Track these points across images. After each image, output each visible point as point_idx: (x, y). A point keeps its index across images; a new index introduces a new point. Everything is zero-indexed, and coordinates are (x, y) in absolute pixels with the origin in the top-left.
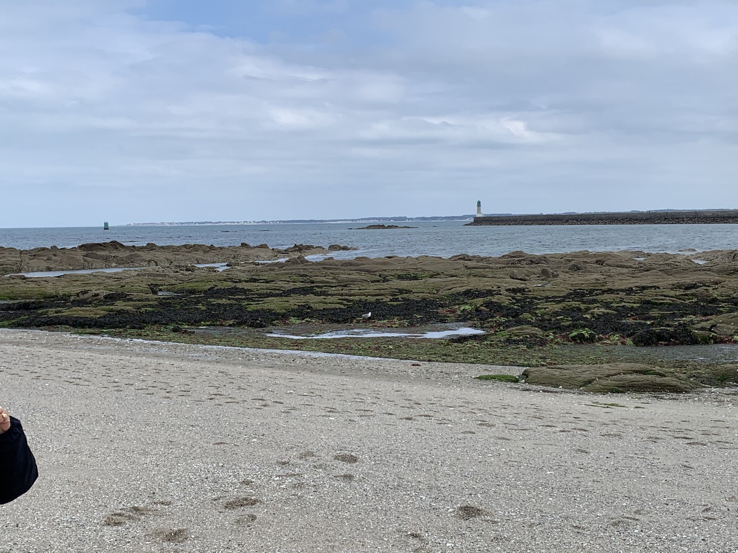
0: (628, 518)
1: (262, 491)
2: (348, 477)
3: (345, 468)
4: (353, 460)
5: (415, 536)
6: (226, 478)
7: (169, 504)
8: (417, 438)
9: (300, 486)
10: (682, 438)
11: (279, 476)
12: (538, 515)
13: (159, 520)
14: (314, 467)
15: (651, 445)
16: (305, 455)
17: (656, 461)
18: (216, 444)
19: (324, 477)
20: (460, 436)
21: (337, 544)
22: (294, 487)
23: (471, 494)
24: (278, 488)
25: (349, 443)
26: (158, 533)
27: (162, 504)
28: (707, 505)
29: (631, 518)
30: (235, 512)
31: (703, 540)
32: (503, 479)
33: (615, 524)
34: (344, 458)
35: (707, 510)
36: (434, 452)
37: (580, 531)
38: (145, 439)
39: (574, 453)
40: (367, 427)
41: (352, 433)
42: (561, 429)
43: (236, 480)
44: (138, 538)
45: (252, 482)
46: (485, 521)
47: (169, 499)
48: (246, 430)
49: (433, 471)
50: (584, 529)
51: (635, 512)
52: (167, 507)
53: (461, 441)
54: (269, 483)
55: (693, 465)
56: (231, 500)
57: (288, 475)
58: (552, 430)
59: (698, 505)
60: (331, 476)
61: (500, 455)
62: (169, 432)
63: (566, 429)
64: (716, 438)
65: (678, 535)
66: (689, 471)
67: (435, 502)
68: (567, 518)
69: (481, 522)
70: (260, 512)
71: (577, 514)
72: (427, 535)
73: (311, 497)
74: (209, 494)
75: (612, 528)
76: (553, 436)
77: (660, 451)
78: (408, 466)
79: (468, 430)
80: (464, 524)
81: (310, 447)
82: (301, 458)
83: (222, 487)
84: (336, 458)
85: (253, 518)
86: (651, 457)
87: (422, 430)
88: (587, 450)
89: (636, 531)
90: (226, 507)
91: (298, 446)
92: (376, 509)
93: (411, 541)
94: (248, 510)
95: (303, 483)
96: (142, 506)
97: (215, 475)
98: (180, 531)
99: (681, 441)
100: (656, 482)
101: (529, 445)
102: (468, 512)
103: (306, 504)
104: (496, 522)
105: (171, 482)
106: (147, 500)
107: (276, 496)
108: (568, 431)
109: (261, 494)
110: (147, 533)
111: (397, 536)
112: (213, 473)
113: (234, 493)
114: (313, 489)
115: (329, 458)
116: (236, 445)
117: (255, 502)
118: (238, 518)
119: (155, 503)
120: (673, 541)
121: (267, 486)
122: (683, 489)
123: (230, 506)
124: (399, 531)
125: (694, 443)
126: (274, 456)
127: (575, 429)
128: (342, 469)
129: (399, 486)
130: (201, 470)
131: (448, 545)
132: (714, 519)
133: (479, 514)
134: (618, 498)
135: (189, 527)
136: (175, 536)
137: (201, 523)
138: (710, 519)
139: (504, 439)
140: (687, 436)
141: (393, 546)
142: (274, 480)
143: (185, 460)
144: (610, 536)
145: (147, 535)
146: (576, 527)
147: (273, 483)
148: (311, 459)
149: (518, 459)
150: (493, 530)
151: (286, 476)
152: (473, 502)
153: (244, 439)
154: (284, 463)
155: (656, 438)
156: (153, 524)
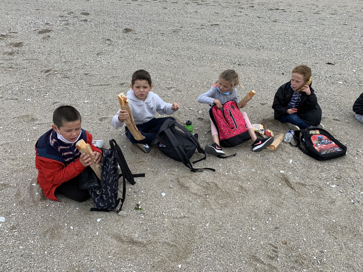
1: (53, 27)
2: (86, 20)
3: (85, 17)
4: (88, 14)
5: (108, 40)
6: (39, 22)
7: (16, 33)
8: (111, 6)
9: (68, 24)
10: (195, 3)
11: (60, 21)
12: (150, 30)
13: (12, 39)
14: (73, 17)
15: (186, 5)
16: (70, 13)
17: (187, 10)
18: (36, 10)
19: (77, 21)
20: (126, 5)
21: (80, 44)
22: (65, 25)
23: (128, 24)
24: (59, 25)
25: (87, 8)
26: (11, 44)
27: (14, 33)
28: (202, 24)
29: (179, 30)
30: (42, 35)
31: (200, 35)
32: (139, 18)
33: (174, 32)
34: (84, 14)
35: (202, 26)
36: (117, 10)
38: (8, 9)
39: (162, 9)
40: (93, 3)
41: (88, 5)
42: (159, 1)
43: (43, 23)
44: (3, 46)
45: (49, 23)
46: (133, 33)
47: (16, 31)
48: (48, 4)
49: (116, 17)
50: (164, 34)
51: (180, 27)
52: (15, 34)
53: (126, 6)
54: (56, 23)
55: (198, 11)
56: (41, 30)
57: (63, 21)
58: (156, 2)
59: (199, 24)
60: (79, 20)
61: (139, 10)
62: (17, 6)
63: (161, 1)
64: (205, 2)
65: (193, 34)
66: (197, 13)
67: (116, 28)
68: (159, 31)
69: (131, 34)
70: (52, 34)
71: (162, 29)
72: (112, 39)
73: (72, 28)
74: (32, 29)
76: (156, 3)
77: (189, 7)
78: (107, 16)
79: (129, 2)
80: (125, 35)
81: (72, 10)
82: (68, 14)
83: (37, 26)
84: (82, 14)
85: (49, 37)
87: (113, 3)
88: (167, 8)
89: (180, 34)
90: (39, 33)
91: (68, 10)
92: (95, 31)
93: (107, 42)
94: (48, 34)
96: (5, 34)
97: (35, 21)
98: (20, 43)
99: (195, 4)
100: (187, 17)
101: (148, 7)
102: (127, 30)
103: (69, 31)
104: (136, 33)
105: (17, 24)
106: (7, 32)
107: (58, 28)
109: (53, 28)
110: (7, 44)
111: (102, 40)
112: (34, 21)
113: (42, 28)
114: (73, 25)
115: (79, 14)
116: (44, 10)
117: (50, 31)
118: (43, 37)
119: (10, 33)
120: (191, 36)
121: (55, 25)
122: (195, 19)
123: (40, 32)
124: (103, 38)
125: (199, 4)
126: (58, 14)
127: (163, 1)
128: (84, 18)
129: (104, 23)
130: (29, 20)
131: (120, 42)
132: (204, 28)
133: (131, 31)
134: (175, 23)
135: (24, 41)
136: (19, 45)
137: (29, 40)
138: (202, 28)
139: (140, 5)
140: (197, 2)
141: (100, 44)
143: (23, 16)
144: (172, 36)
146: (162, 33)
147: (57, 23)
148: (72, 14)
149: (144, 12)
150: (135, 36)
152: (128, 27)
153: (47, 8)
154: (62, 16)
155: (188, 3)
156: (9, 41)
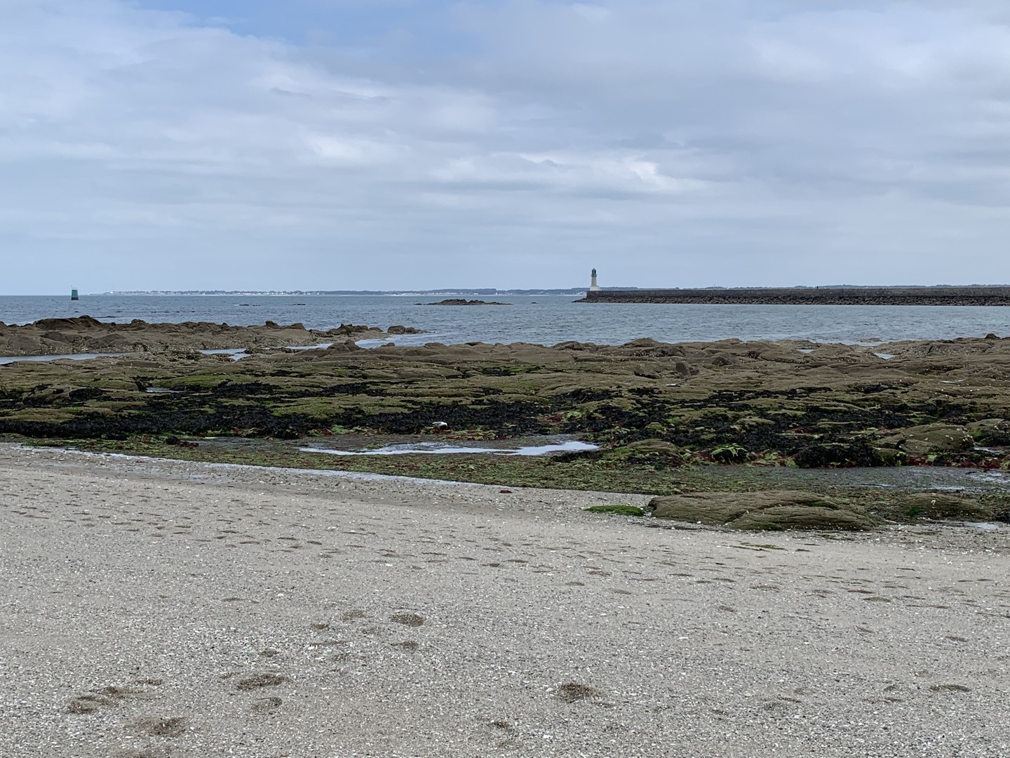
0: (786, 699)
1: (291, 665)
2: (410, 646)
3: (405, 633)
4: (417, 621)
5: (499, 725)
6: (240, 647)
7: (159, 683)
8: (506, 592)
9: (344, 657)
10: (858, 591)
11: (314, 645)
12: (666, 695)
13: (145, 706)
14: (364, 631)
15: (818, 601)
16: (351, 616)
17: (824, 622)
18: (227, 600)
19: (377, 646)
20: (564, 588)
21: (393, 737)
22: (335, 659)
23: (577, 668)
24: (312, 661)
25: (413, 599)
26: (142, 724)
27: (150, 683)
28: (891, 682)
29: (790, 700)
30: (251, 694)
31: (885, 728)
32: (621, 646)
33: (769, 708)
34: (404, 620)
35: (890, 688)
36: (529, 610)
37: (722, 717)
38: (126, 593)
39: (715, 612)
40: (437, 577)
41: (417, 585)
42: (700, 579)
43: (254, 651)
44: (115, 731)
45: (276, 653)
46: (596, 704)
47: (159, 677)
48: (272, 580)
49: (526, 636)
50: (727, 714)
51: (796, 692)
52: (156, 687)
53: (565, 596)
54: (300, 653)
55: (874, 628)
56: (247, 678)
57: (326, 643)
58: (687, 581)
59: (878, 681)
60: (386, 644)
61: (617, 614)
62: (160, 584)
63: (706, 579)
64: (902, 592)
65: (852, 722)
66: (867, 637)
67: (529, 679)
68: (705, 699)
69: (590, 705)
70: (286, 694)
71: (718, 694)
72: (516, 723)
73: (359, 673)
74: (216, 670)
75: (765, 712)
76: (688, 588)
77: (829, 610)
78: (493, 630)
79: (574, 580)
80: (567, 708)
81: (358, 604)
82: (345, 620)
83: (233, 659)
84: (394, 619)
85: (277, 702)
86: (817, 618)
87: (513, 580)
88: (734, 607)
89: (797, 717)
90: (240, 688)
91: (341, 603)
92: (449, 689)
93: (496, 732)
94: (271, 692)
95: (347, 654)
96: (121, 686)
97: (225, 643)
98: (174, 721)
99: (857, 596)
100: (824, 650)
101: (656, 601)
102: (573, 692)
103: (351, 683)
104: (610, 706)
105: (162, 653)
106: (128, 678)
107: (309, 673)
108: (709, 582)
109: (289, 670)
110: (128, 724)
111: (476, 725)
112: (222, 641)
113: (251, 668)
114: (362, 662)
115: (385, 619)
116: (255, 602)
117: (280, 680)
118: (256, 702)
119: (139, 682)
120: (845, 730)
121: (297, 658)
122: (859, 660)
123: (244, 686)
124: (479, 719)
125: (874, 599)
126: (308, 617)
127: (717, 579)
128: (402, 635)
129: (479, 656)
130: (205, 636)
131: (545, 737)
132: (900, 701)
133: (587, 695)
134: (772, 672)
135: (186, 715)
136: (166, 728)
137: (203, 710)
138: (893, 700)
139: (622, 592)
140: (865, 589)
141: (470, 739)
142: (307, 650)
143: (182, 622)
144: (762, 724)
145: (128, 727)
146: (717, 712)
147: (306, 654)
148: (359, 620)
149: (641, 620)
150: (606, 717)
151: (324, 645)
152: (579, 679)
153: (266, 594)
154: (322, 627)
155: (825, 592)
156: (136, 711)
